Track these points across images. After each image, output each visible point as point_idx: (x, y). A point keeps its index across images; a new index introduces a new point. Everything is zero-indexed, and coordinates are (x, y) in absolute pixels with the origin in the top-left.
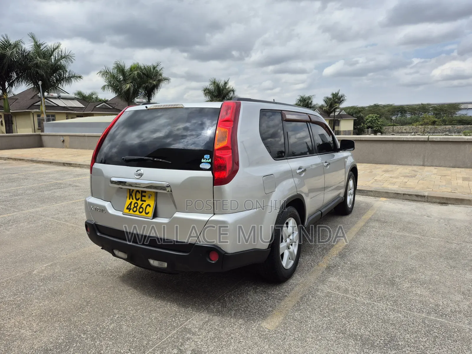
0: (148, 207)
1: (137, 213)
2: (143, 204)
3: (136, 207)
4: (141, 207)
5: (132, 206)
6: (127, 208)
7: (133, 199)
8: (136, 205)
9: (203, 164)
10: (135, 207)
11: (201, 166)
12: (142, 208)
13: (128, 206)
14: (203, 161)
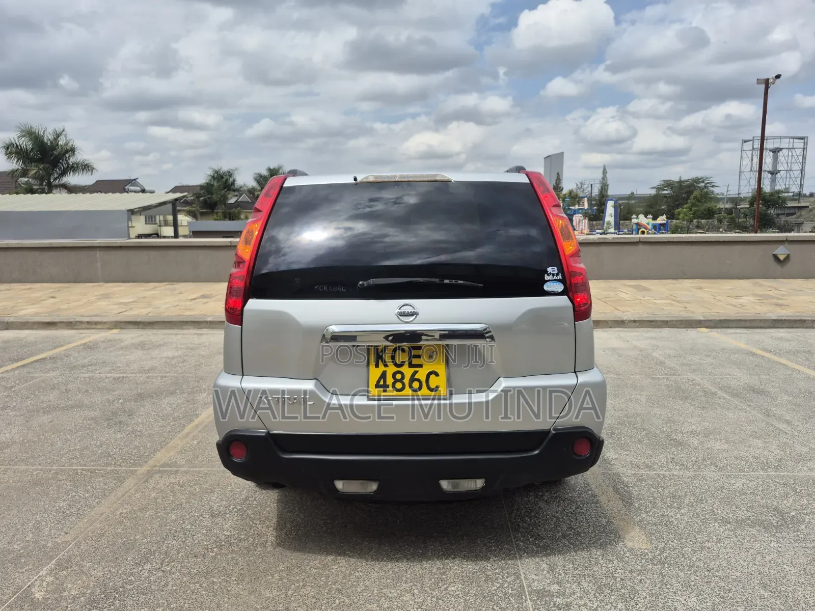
0: (432, 377)
1: (408, 391)
2: (416, 372)
3: (401, 380)
4: (413, 379)
5: (390, 380)
6: (377, 386)
7: (386, 366)
8: (399, 376)
9: (548, 283)
10: (396, 381)
11: (547, 287)
12: (418, 380)
13: (379, 381)
14: (547, 278)
